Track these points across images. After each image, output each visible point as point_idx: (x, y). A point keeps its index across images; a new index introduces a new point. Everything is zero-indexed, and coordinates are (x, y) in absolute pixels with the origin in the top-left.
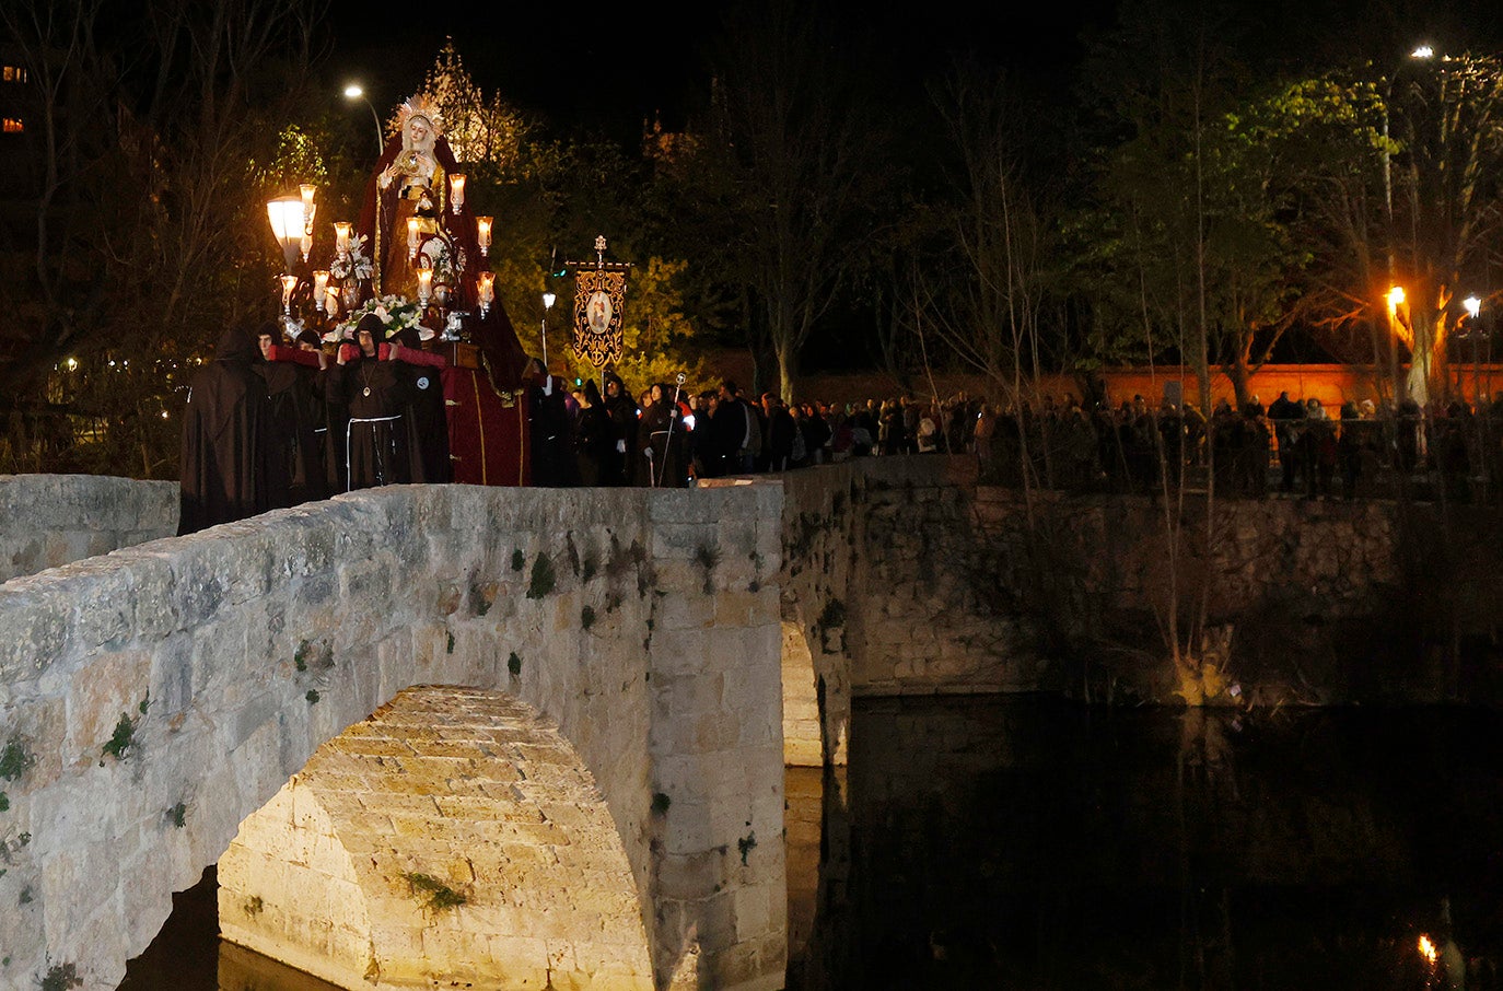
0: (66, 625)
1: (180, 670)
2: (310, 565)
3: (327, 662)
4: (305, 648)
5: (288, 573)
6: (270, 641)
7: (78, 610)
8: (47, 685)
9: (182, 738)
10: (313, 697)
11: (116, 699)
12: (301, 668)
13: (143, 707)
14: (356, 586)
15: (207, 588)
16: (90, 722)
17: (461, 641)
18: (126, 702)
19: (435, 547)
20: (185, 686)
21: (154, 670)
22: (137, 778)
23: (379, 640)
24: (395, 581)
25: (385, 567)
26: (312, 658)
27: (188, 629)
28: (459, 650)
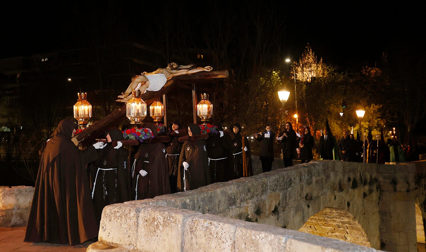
0: (267, 186)
1: (285, 197)
2: (308, 177)
3: (311, 199)
4: (307, 195)
5: (304, 178)
6: (301, 193)
7: (268, 182)
8: (263, 197)
9: (286, 212)
10: (308, 206)
11: (274, 202)
12: (306, 199)
13: (279, 204)
14: (316, 182)
15: (290, 180)
16: (270, 206)
17: (337, 197)
18: (276, 202)
19: (332, 175)
20: (286, 201)
21: (281, 197)
22: (278, 219)
23: (321, 195)
24: (324, 182)
25: (322, 178)
26: (308, 198)
27: (287, 189)
28: (337, 200)
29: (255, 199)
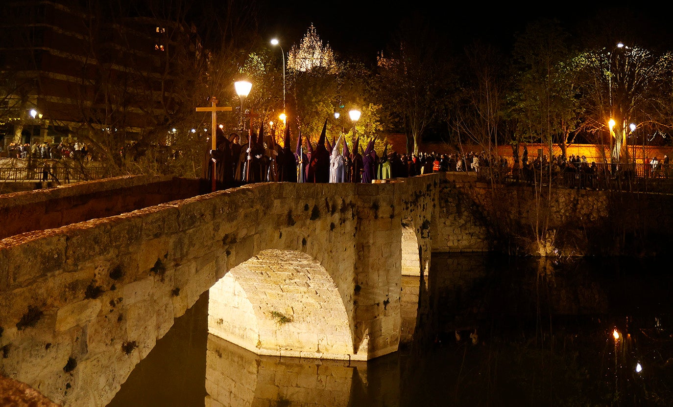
0: (139, 229)
1: (180, 244)
2: (229, 209)
3: (234, 241)
4: (226, 237)
5: (221, 212)
6: (214, 234)
7: (144, 224)
8: (132, 249)
9: (180, 267)
10: (228, 253)
11: (156, 253)
12: (224, 243)
13: (166, 256)
14: (246, 216)
15: (191, 217)
16: (146, 261)
17: (283, 233)
18: (159, 254)
19: (277, 203)
20: (182, 249)
21: (171, 244)
22: (162, 280)
23: (255, 234)
24: (261, 214)
25: (257, 210)
26: (229, 240)
27: (184, 231)
28: (284, 237)
29: (112, 253)
